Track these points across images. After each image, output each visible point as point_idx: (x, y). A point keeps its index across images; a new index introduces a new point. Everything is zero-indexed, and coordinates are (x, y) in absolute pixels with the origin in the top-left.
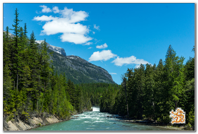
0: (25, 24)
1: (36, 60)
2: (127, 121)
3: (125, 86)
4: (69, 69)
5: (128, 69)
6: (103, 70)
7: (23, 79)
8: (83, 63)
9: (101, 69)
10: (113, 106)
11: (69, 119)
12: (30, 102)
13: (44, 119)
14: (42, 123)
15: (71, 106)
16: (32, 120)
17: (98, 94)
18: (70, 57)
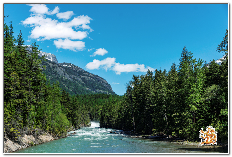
0: (11, 22)
1: (26, 65)
2: (135, 136)
3: (131, 96)
4: (62, 78)
5: (134, 76)
6: (101, 79)
7: (10, 88)
8: (78, 71)
9: (99, 78)
10: (115, 120)
11: (65, 137)
12: (19, 117)
13: (36, 137)
14: (34, 142)
15: (67, 120)
16: (23, 138)
17: (96, 107)
18: (62, 64)
